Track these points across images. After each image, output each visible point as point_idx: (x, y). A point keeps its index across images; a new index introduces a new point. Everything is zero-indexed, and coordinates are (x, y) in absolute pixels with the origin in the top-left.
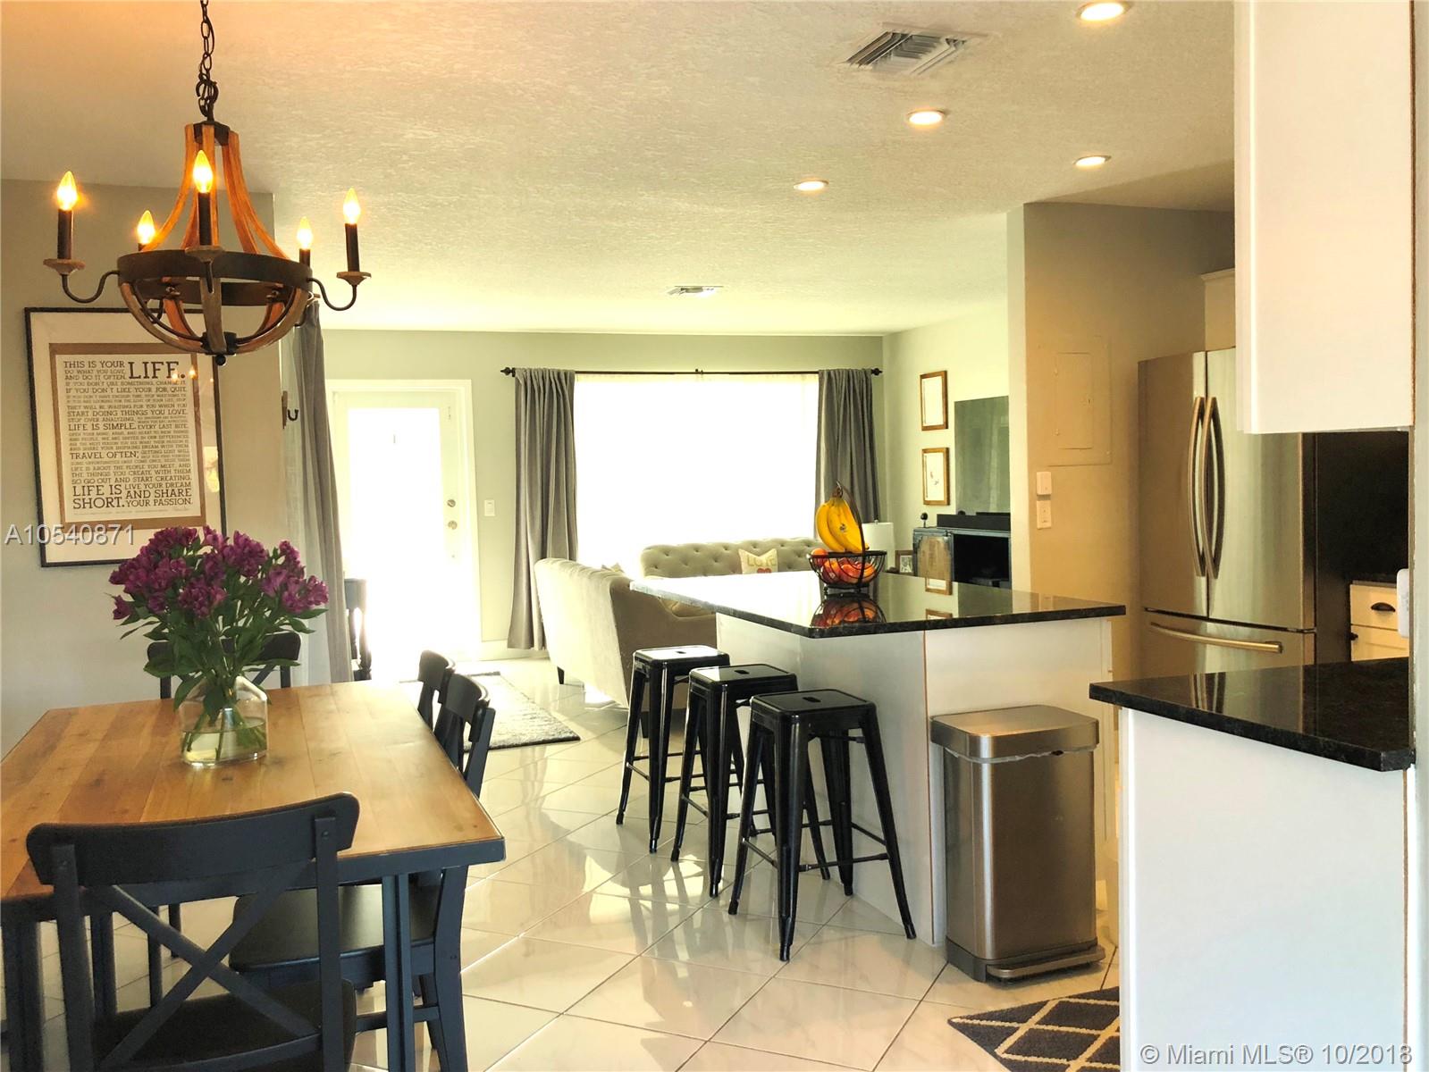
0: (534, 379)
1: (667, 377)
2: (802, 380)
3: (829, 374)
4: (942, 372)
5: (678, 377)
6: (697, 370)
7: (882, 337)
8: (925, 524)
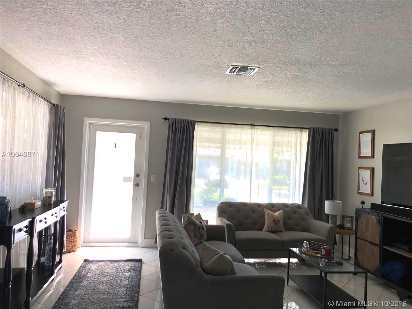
0: (176, 123)
1: (238, 126)
2: (301, 131)
3: (314, 129)
4: (372, 130)
5: (243, 126)
6: (252, 124)
7: (339, 115)
8: (363, 207)
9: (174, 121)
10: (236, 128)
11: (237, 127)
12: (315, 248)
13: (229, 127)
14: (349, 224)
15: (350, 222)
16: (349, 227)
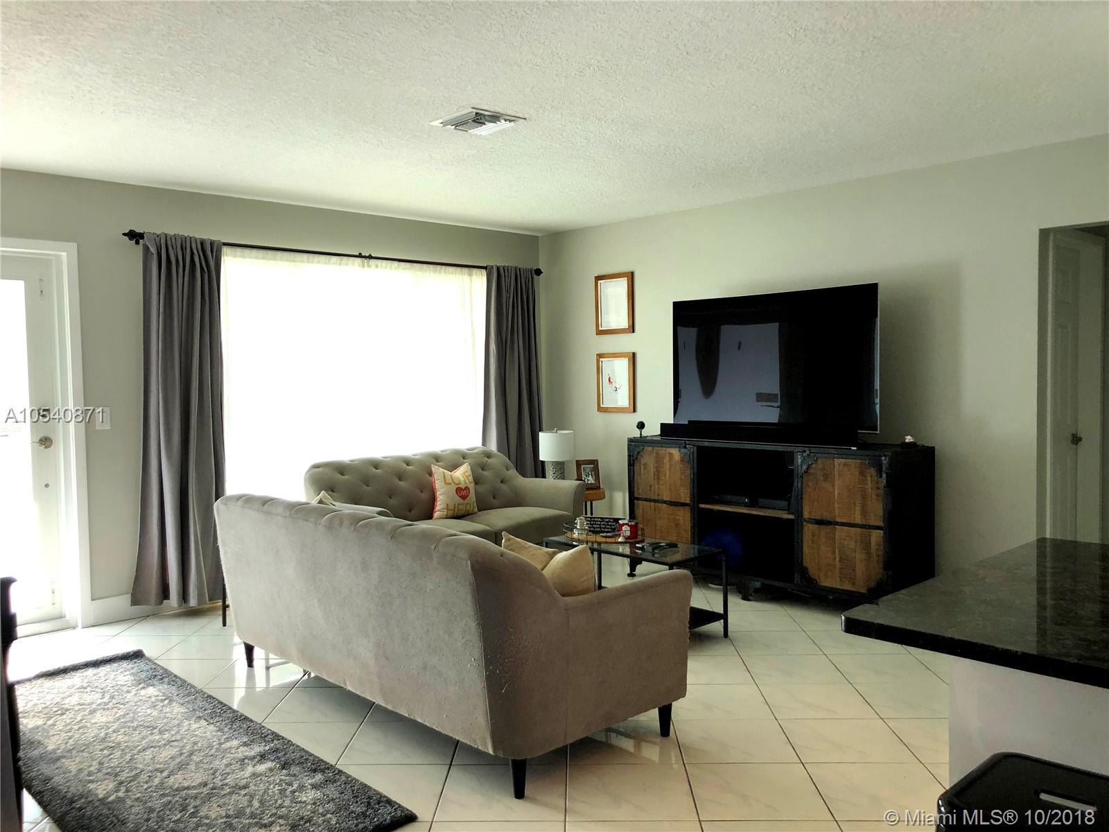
0: (170, 248)
1: (329, 260)
2: (470, 275)
3: (498, 269)
4: (628, 273)
5: (341, 260)
6: (360, 254)
7: (538, 237)
8: (641, 434)
9: (163, 241)
10: (326, 263)
11: (327, 260)
12: (595, 528)
13: (308, 262)
14: (590, 478)
15: (593, 473)
16: (592, 484)
